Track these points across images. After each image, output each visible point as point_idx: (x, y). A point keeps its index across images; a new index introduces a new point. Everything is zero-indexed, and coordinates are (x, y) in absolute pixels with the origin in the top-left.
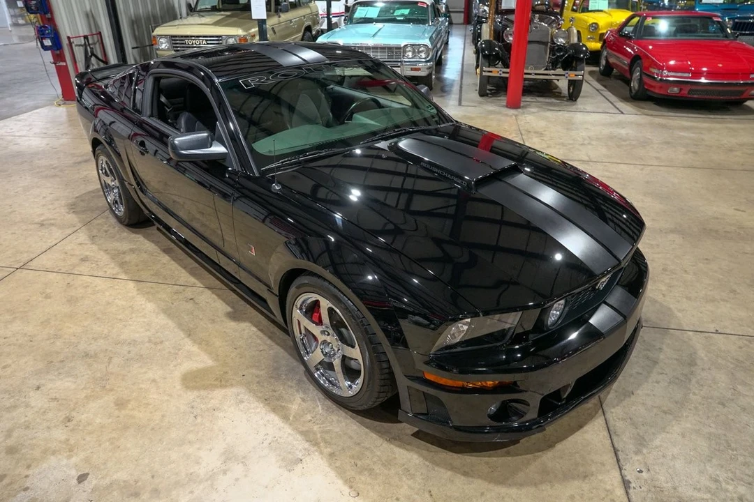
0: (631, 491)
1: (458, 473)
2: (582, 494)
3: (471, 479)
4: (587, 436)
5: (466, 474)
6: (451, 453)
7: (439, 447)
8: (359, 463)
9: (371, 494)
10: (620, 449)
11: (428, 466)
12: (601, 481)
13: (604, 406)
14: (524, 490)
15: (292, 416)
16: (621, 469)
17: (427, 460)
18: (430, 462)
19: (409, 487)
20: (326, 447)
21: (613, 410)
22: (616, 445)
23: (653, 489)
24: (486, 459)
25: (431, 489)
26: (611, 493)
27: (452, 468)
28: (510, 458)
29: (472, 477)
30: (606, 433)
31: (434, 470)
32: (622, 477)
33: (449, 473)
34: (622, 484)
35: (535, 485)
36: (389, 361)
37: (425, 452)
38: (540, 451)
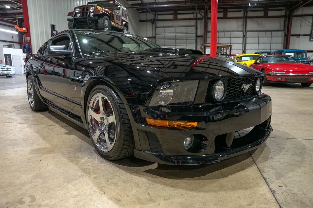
0: (276, 195)
1: (168, 186)
2: (245, 196)
3: (175, 189)
4: (247, 173)
5: (172, 187)
6: (165, 178)
7: (158, 176)
8: (110, 181)
9: (113, 193)
10: (267, 178)
11: (150, 183)
12: (257, 190)
13: (256, 162)
14: (208, 194)
15: (80, 163)
16: (268, 186)
17: (150, 181)
18: (152, 181)
19: (137, 191)
20: (94, 175)
21: (261, 164)
22: (265, 176)
23: (291, 194)
24: (186, 181)
25: (150, 192)
26: (264, 195)
27: (165, 184)
28: (201, 181)
29: (176, 188)
30: (258, 172)
31: (154, 185)
32: (270, 189)
33: (162, 186)
34: (270, 191)
35: (216, 191)
36: (129, 119)
37: (150, 178)
38: (218, 178)
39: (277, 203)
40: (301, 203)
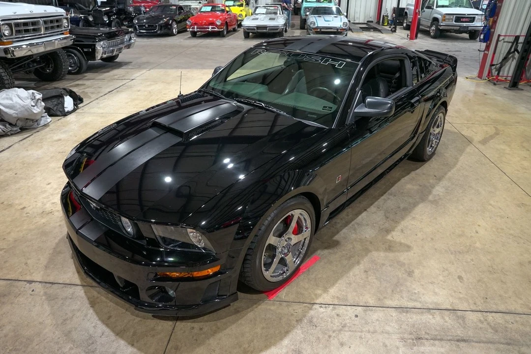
0: (25, 283)
10: (53, 286)
13: (89, 288)
16: (40, 282)
22: (56, 285)
32: (35, 282)
34: (32, 280)
39: (16, 279)
40: (5, 295)
